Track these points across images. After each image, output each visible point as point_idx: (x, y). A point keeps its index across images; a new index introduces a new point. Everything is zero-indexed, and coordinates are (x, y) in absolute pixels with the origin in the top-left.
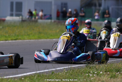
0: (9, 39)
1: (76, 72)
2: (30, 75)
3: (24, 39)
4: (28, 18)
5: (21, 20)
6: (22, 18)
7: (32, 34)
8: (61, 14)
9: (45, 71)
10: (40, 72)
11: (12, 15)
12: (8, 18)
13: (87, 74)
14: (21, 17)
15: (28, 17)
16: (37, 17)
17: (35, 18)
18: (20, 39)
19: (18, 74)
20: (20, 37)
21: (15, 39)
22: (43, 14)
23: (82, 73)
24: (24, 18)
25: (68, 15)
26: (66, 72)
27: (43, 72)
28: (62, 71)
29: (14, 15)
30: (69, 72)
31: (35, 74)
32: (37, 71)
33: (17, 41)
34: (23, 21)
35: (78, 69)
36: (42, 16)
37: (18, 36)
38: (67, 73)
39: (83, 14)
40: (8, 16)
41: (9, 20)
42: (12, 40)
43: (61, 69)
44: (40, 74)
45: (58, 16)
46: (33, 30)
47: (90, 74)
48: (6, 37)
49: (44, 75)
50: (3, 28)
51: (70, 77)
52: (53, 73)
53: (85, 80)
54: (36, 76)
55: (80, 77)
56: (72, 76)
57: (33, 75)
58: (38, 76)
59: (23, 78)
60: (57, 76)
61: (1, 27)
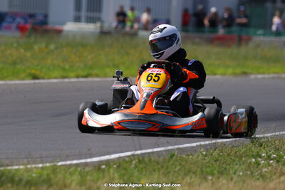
0: (71, 74)
2: (120, 158)
3: (105, 76)
4: (116, 27)
5: (98, 31)
6: (102, 27)
7: (124, 63)
8: (192, 20)
9: (155, 150)
10: (143, 151)
11: (77, 19)
12: (70, 27)
13: (254, 160)
14: (98, 24)
15: (114, 24)
16: (136, 26)
17: (132, 27)
18: (97, 76)
19: (91, 157)
20: (95, 72)
21: (84, 74)
22: (150, 18)
23: (242, 157)
24: (106, 26)
26: (204, 153)
27: (149, 153)
28: (195, 151)
29: (83, 19)
30: (212, 155)
31: (132, 157)
32: (136, 150)
33: (89, 79)
34: (103, 33)
35: (233, 147)
36: (148, 22)
37: (91, 68)
38: (206, 155)
39: (244, 20)
40: (70, 21)
41: (68, 31)
42: (78, 77)
43: (192, 147)
44: (143, 159)
45: (185, 23)
46: (127, 54)
47: (260, 159)
48: (64, 69)
49: (153, 159)
50: (56, 48)
51: (213, 164)
52: (174, 155)
53: (249, 173)
54: (134, 162)
55: (238, 166)
56: (218, 163)
57: (127, 159)
58: (139, 161)
59: (104, 167)
60: (183, 163)
61: (52, 47)
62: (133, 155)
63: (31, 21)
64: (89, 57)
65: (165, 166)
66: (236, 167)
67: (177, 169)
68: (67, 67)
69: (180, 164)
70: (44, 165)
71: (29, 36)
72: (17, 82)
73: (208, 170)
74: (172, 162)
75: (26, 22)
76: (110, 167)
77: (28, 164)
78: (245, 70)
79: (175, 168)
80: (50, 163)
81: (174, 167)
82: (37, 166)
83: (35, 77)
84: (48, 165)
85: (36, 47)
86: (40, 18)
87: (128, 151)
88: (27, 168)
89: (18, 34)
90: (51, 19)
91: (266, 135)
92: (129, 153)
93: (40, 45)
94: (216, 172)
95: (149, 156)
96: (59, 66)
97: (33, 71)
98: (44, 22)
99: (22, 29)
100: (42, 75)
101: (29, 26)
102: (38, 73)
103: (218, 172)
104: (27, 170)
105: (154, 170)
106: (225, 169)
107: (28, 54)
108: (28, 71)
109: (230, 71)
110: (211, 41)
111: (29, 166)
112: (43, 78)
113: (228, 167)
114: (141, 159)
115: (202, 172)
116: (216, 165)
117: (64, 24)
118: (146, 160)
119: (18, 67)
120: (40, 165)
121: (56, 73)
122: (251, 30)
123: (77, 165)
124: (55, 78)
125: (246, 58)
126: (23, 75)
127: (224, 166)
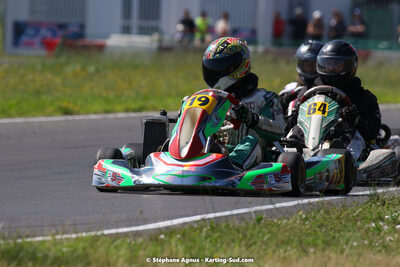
0: (118, 107)
1: (338, 218)
2: (184, 224)
4: (181, 41)
5: (156, 46)
6: (160, 41)
8: (288, 29)
9: (235, 212)
10: (218, 214)
11: (126, 30)
12: (116, 41)
13: (373, 225)
14: (156, 37)
16: (209, 38)
17: (203, 40)
19: (145, 223)
21: (135, 106)
22: (228, 27)
23: (356, 221)
25: (311, 29)
26: (304, 216)
27: (227, 217)
28: (291, 214)
29: (135, 30)
30: (314, 218)
31: (202, 223)
32: (207, 213)
34: (163, 49)
35: (343, 206)
36: (225, 33)
37: (146, 98)
38: (306, 219)
39: (359, 28)
40: (115, 33)
41: (116, 47)
42: (127, 110)
44: (217, 225)
45: (277, 33)
47: (382, 224)
48: (107, 100)
49: (231, 225)
50: (98, 71)
51: (315, 231)
52: (261, 219)
53: (366, 242)
54: (205, 229)
55: (351, 234)
56: (324, 230)
57: (196, 226)
58: (212, 228)
59: (162, 236)
60: (274, 230)
61: (91, 69)
62: (203, 220)
63: (60, 33)
64: (144, 83)
65: (249, 236)
66: (348, 235)
67: (265, 239)
68: (112, 96)
69: (270, 232)
70: (80, 235)
71: (59, 56)
72: (42, 119)
73: (310, 239)
74: (257, 229)
75: (54, 35)
76: (171, 237)
77: (57, 233)
79: (263, 236)
80: (87, 232)
81: (261, 235)
82: (68, 236)
83: (67, 112)
84: (84, 234)
85: (69, 70)
86: (74, 29)
87: (196, 215)
88: (55, 240)
89: (43, 52)
90: (90, 30)
92: (198, 218)
93: (74, 67)
94: (320, 242)
95: (227, 221)
96: (101, 96)
97: (65, 104)
98: (80, 35)
99: (49, 45)
100: (76, 109)
101: (59, 40)
102: (71, 106)
103: (323, 241)
104: (55, 243)
105: (233, 241)
106: (334, 237)
107: (58, 80)
108: (57, 103)
111: (58, 237)
112: (78, 113)
113: (337, 235)
114: (215, 225)
115: (301, 242)
116: (321, 233)
117: (107, 36)
118: (223, 225)
119: (44, 98)
120: (74, 236)
121: (97, 106)
122: (371, 43)
123: (126, 235)
124: (95, 113)
126: (50, 109)
127: (332, 233)
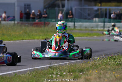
1: (40, 73)
9: (8, 73)
10: (3, 74)
13: (51, 75)
22: (6, 16)
23: (45, 74)
28: (26, 73)
30: (33, 74)
35: (42, 70)
38: (30, 74)
43: (24, 71)
44: (3, 77)
45: (21, 17)
47: (53, 75)
51: (33, 78)
52: (16, 75)
56: (35, 78)
65: (12, 80)
69: (19, 79)
73: (31, 80)
74: (15, 78)
78: (47, 37)
81: (16, 80)
91: (56, 64)
95: (6, 76)
103: (35, 81)
106: (38, 80)
109: (41, 37)
110: (33, 25)
113: (40, 79)
122: (50, 19)
125: (47, 32)
127: (38, 78)
